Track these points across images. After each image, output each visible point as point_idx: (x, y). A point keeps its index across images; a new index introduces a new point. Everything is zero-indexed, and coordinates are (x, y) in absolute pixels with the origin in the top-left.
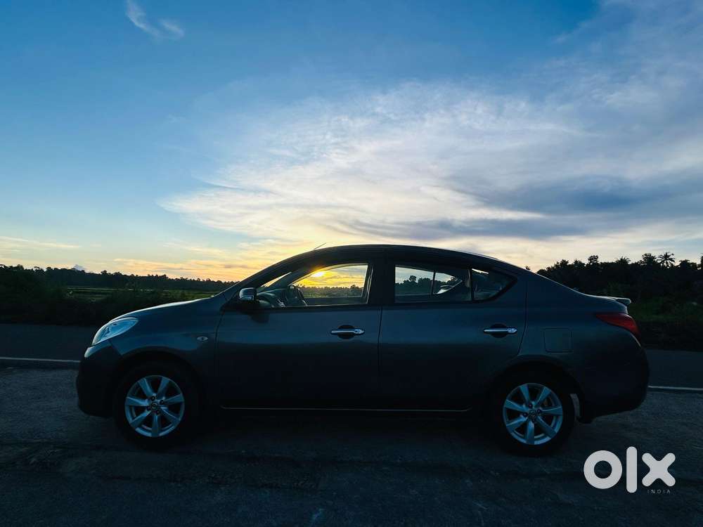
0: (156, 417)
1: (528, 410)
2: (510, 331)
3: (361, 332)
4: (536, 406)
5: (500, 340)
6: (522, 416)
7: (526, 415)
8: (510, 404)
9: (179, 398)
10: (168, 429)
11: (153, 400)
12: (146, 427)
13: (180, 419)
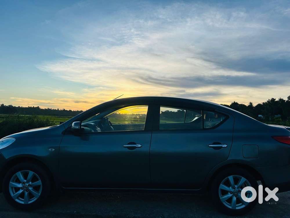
0: (26, 193)
1: (232, 190)
2: (223, 146)
3: (140, 146)
4: (237, 188)
5: (217, 151)
6: (229, 193)
7: (231, 193)
8: (223, 187)
9: (39, 183)
10: (33, 200)
11: (25, 184)
12: (21, 199)
13: (40, 194)
